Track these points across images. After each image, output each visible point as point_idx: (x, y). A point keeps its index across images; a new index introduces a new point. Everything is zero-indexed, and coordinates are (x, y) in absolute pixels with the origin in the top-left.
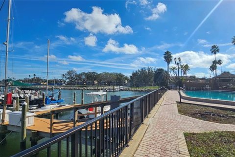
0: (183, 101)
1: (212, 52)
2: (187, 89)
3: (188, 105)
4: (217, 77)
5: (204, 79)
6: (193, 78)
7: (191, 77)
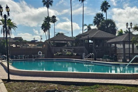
0: (12, 77)
1: (44, 4)
2: (12, 58)
3: (20, 83)
4: (50, 40)
5: (33, 42)
6: (19, 40)
7: (16, 39)
